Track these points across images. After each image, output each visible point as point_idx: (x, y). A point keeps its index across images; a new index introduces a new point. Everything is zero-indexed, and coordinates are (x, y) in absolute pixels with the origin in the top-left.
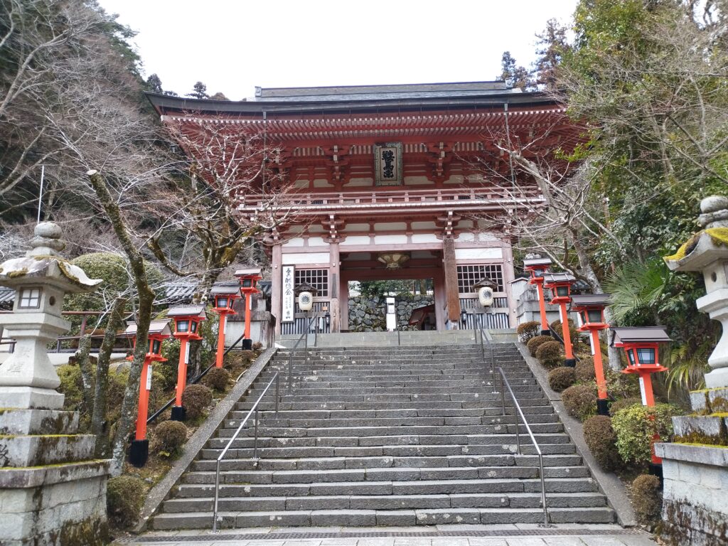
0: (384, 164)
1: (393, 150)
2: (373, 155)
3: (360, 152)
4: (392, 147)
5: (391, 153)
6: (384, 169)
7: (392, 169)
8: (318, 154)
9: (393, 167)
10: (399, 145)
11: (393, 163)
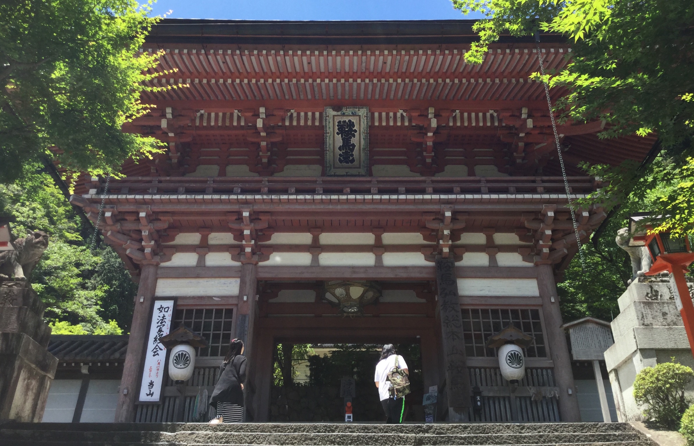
0: (339, 141)
1: (354, 120)
2: (322, 127)
3: (302, 123)
4: (354, 114)
5: (351, 124)
6: (340, 148)
7: (352, 150)
8: (235, 124)
9: (354, 146)
10: (363, 112)
11: (354, 141)
